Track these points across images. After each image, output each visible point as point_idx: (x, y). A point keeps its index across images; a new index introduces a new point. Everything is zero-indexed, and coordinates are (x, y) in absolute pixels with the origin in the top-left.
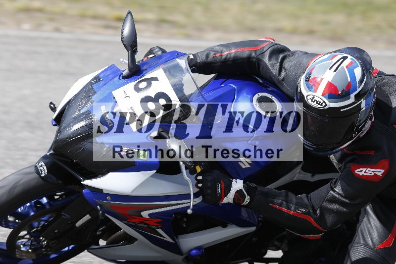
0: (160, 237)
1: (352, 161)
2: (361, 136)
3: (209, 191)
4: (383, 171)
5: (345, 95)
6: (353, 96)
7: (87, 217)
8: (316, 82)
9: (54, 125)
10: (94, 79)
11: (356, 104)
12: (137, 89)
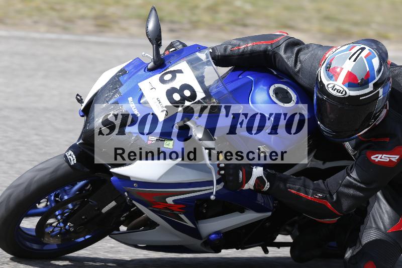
0: (183, 223)
1: (368, 148)
2: (377, 124)
3: (231, 178)
4: (397, 157)
5: (364, 84)
6: (371, 85)
7: (113, 204)
8: (336, 72)
9: (82, 116)
10: (119, 72)
11: (374, 93)
12: (162, 81)
